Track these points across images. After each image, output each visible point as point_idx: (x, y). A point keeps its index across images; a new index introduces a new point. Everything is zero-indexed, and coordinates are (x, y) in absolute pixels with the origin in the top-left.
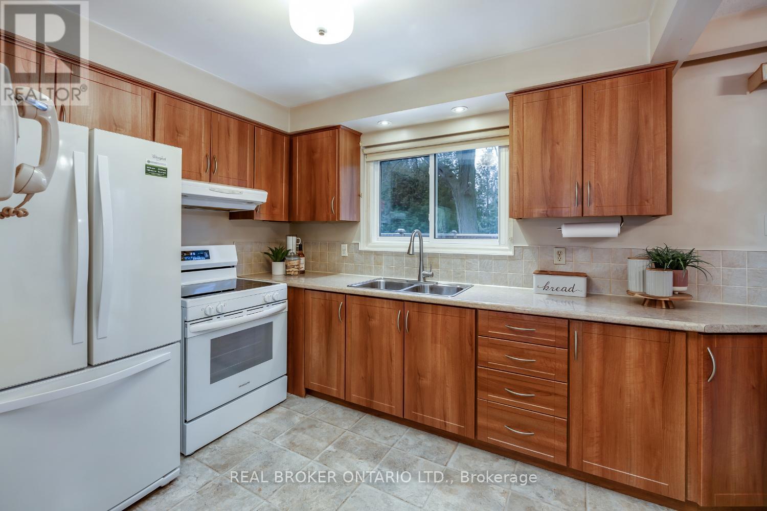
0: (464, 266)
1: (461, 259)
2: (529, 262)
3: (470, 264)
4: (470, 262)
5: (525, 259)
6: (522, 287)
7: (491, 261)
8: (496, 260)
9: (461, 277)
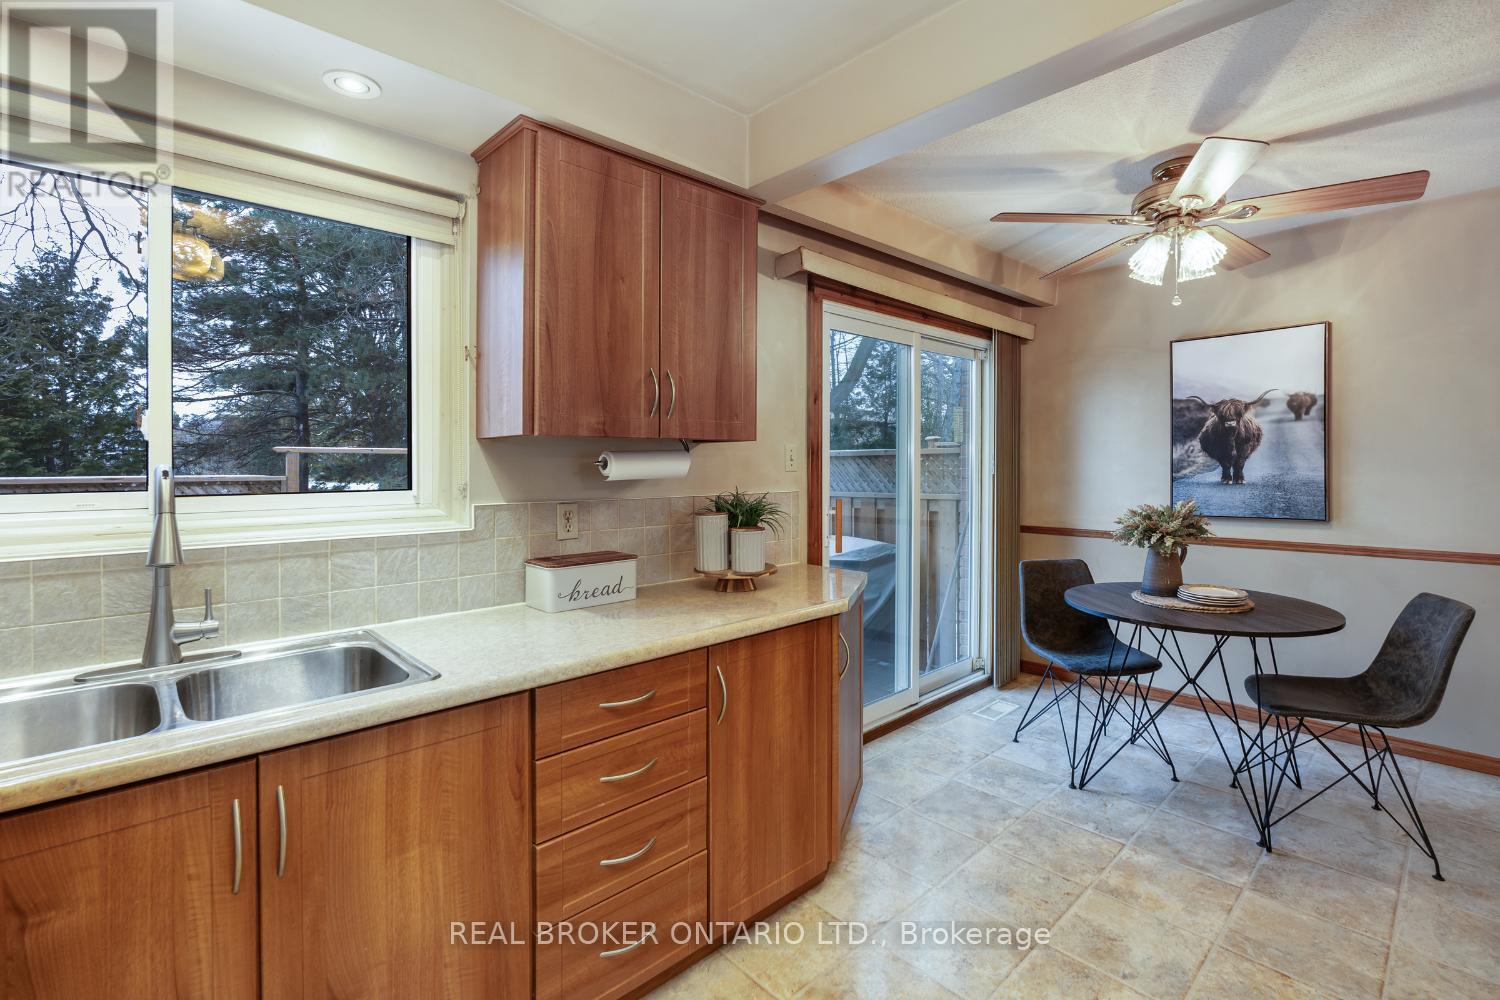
0: (324, 579)
1: (316, 556)
2: (508, 542)
3: (348, 567)
4: (346, 562)
5: (499, 536)
6: (494, 605)
7: (411, 551)
8: (427, 546)
9: (316, 615)
